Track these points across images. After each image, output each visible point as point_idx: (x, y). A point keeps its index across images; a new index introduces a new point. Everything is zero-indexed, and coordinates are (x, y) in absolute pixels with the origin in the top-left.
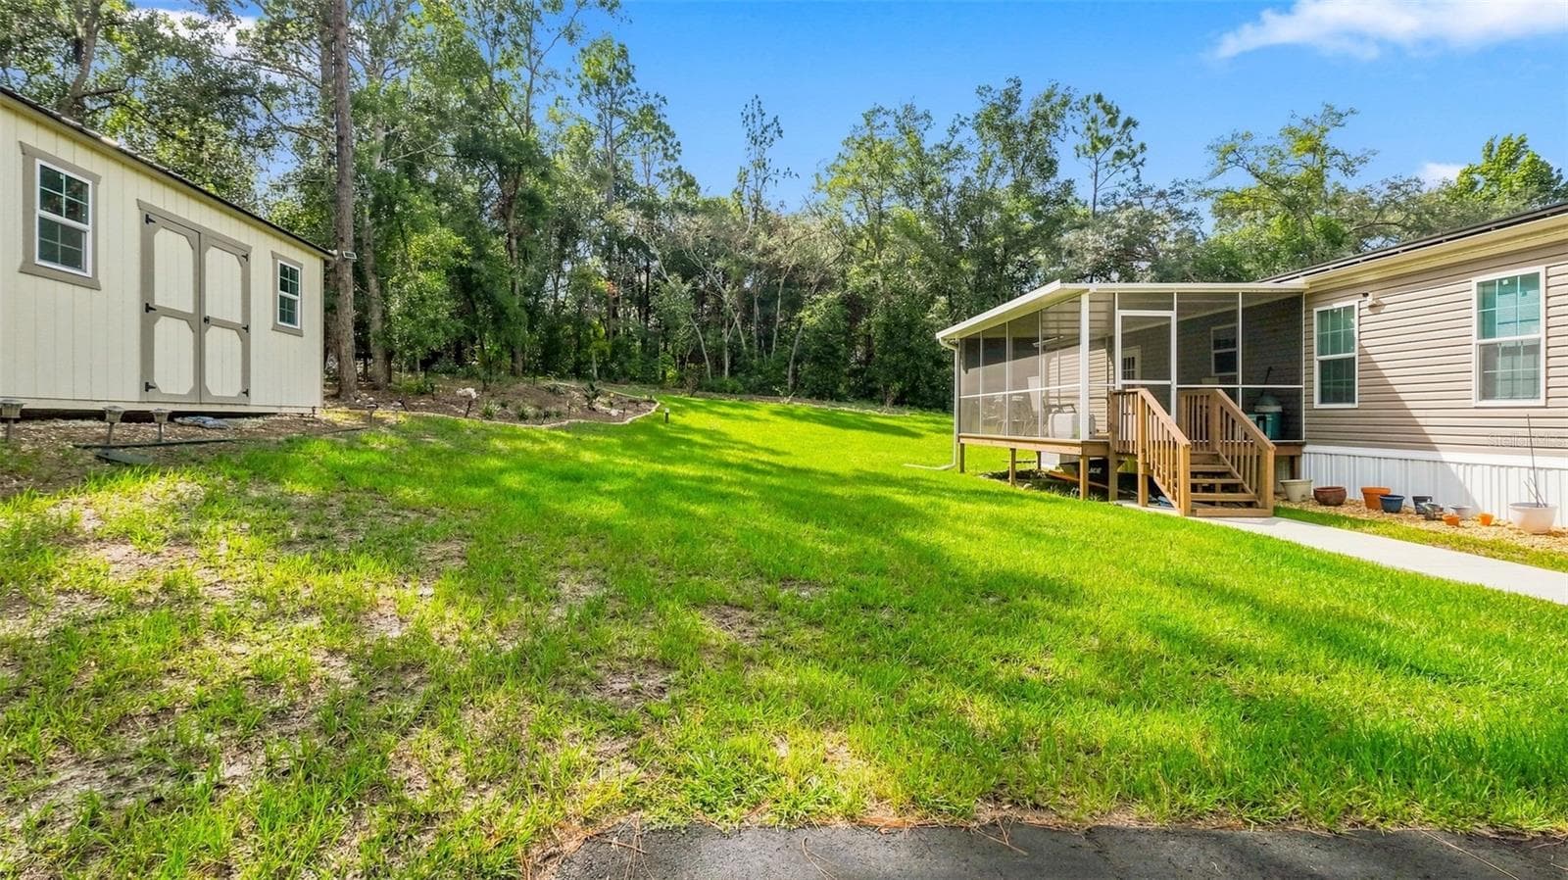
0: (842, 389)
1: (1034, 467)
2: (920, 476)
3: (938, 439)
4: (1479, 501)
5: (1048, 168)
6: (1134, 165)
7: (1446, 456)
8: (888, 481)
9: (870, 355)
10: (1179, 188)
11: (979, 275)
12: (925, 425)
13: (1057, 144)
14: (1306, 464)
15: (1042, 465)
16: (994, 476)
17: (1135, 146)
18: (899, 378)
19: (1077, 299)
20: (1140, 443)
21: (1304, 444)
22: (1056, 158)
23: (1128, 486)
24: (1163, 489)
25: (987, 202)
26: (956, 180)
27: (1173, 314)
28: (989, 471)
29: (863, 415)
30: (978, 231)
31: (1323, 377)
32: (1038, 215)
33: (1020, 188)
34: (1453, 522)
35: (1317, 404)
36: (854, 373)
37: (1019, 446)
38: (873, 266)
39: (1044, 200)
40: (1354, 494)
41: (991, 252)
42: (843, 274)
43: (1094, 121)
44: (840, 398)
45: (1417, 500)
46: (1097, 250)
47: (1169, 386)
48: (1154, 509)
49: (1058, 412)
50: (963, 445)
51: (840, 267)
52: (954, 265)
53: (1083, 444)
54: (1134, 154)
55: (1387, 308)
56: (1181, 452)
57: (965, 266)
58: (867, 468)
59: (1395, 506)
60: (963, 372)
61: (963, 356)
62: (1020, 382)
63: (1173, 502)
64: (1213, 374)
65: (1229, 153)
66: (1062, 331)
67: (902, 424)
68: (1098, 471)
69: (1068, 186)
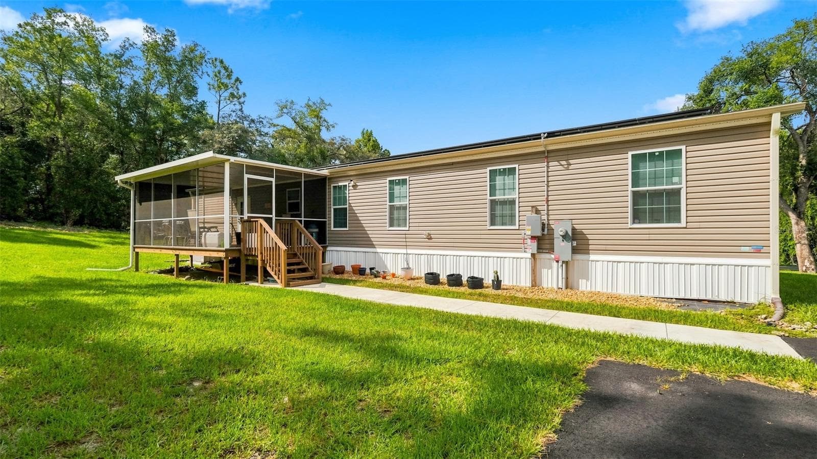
0: (21, 212)
1: (188, 263)
2: (102, 276)
3: (114, 249)
4: (389, 268)
5: (192, 91)
6: (240, 103)
7: (379, 250)
8: (73, 285)
9: (50, 189)
10: (261, 120)
11: (144, 144)
12: (103, 240)
13: (197, 79)
14: (328, 256)
15: (194, 263)
16: (161, 272)
17: (240, 93)
18: (79, 206)
19: (222, 165)
20: (259, 248)
21: (327, 246)
22: (196, 86)
23: (252, 273)
24: (272, 273)
25: (150, 101)
26: (127, 81)
27: (273, 180)
28: (158, 269)
29: (44, 232)
30: (144, 117)
31: (335, 216)
32: (184, 116)
33: (173, 98)
34: (384, 278)
35: (332, 228)
36: (34, 201)
37: (182, 253)
38: (53, 123)
39: (189, 108)
40: (348, 268)
41: (153, 132)
42: (23, 124)
43: (219, 73)
44: (18, 220)
45: (371, 269)
46: (220, 143)
47: (272, 218)
48: (268, 285)
49: (208, 232)
50: (137, 254)
51: (18, 119)
52: (125, 135)
53: (226, 251)
54: (240, 98)
55: (359, 187)
56: (282, 254)
57: (135, 137)
58: (50, 274)
59: (362, 273)
60: (138, 204)
61: (137, 194)
62: (182, 212)
63: (277, 280)
64: (287, 212)
65: (284, 108)
66: (206, 184)
67: (82, 239)
68: (234, 265)
69: (203, 105)
